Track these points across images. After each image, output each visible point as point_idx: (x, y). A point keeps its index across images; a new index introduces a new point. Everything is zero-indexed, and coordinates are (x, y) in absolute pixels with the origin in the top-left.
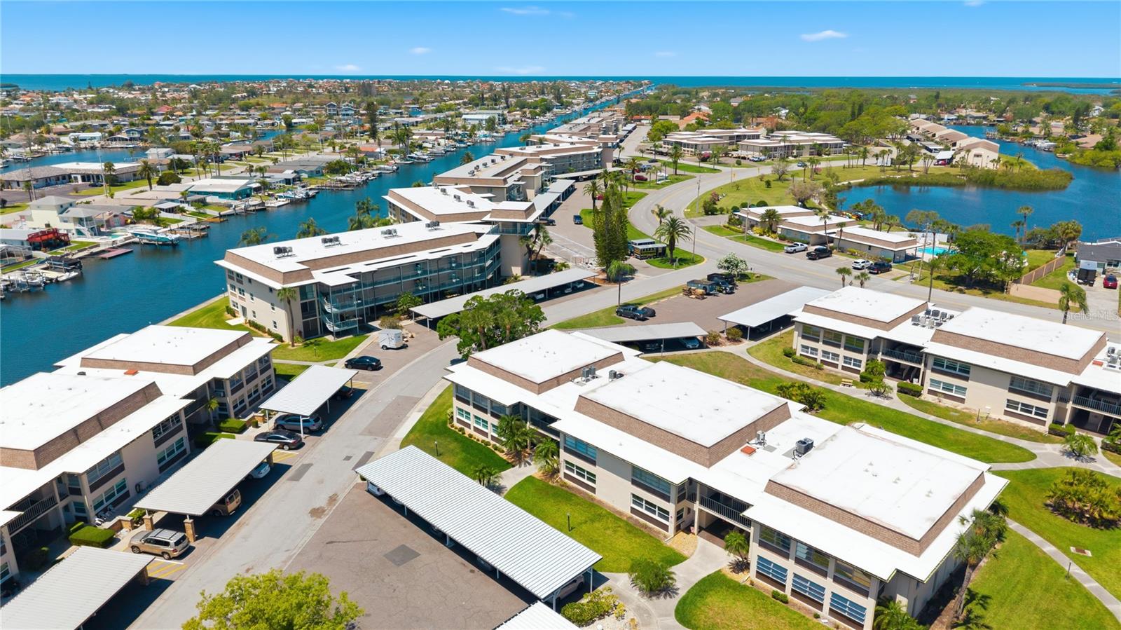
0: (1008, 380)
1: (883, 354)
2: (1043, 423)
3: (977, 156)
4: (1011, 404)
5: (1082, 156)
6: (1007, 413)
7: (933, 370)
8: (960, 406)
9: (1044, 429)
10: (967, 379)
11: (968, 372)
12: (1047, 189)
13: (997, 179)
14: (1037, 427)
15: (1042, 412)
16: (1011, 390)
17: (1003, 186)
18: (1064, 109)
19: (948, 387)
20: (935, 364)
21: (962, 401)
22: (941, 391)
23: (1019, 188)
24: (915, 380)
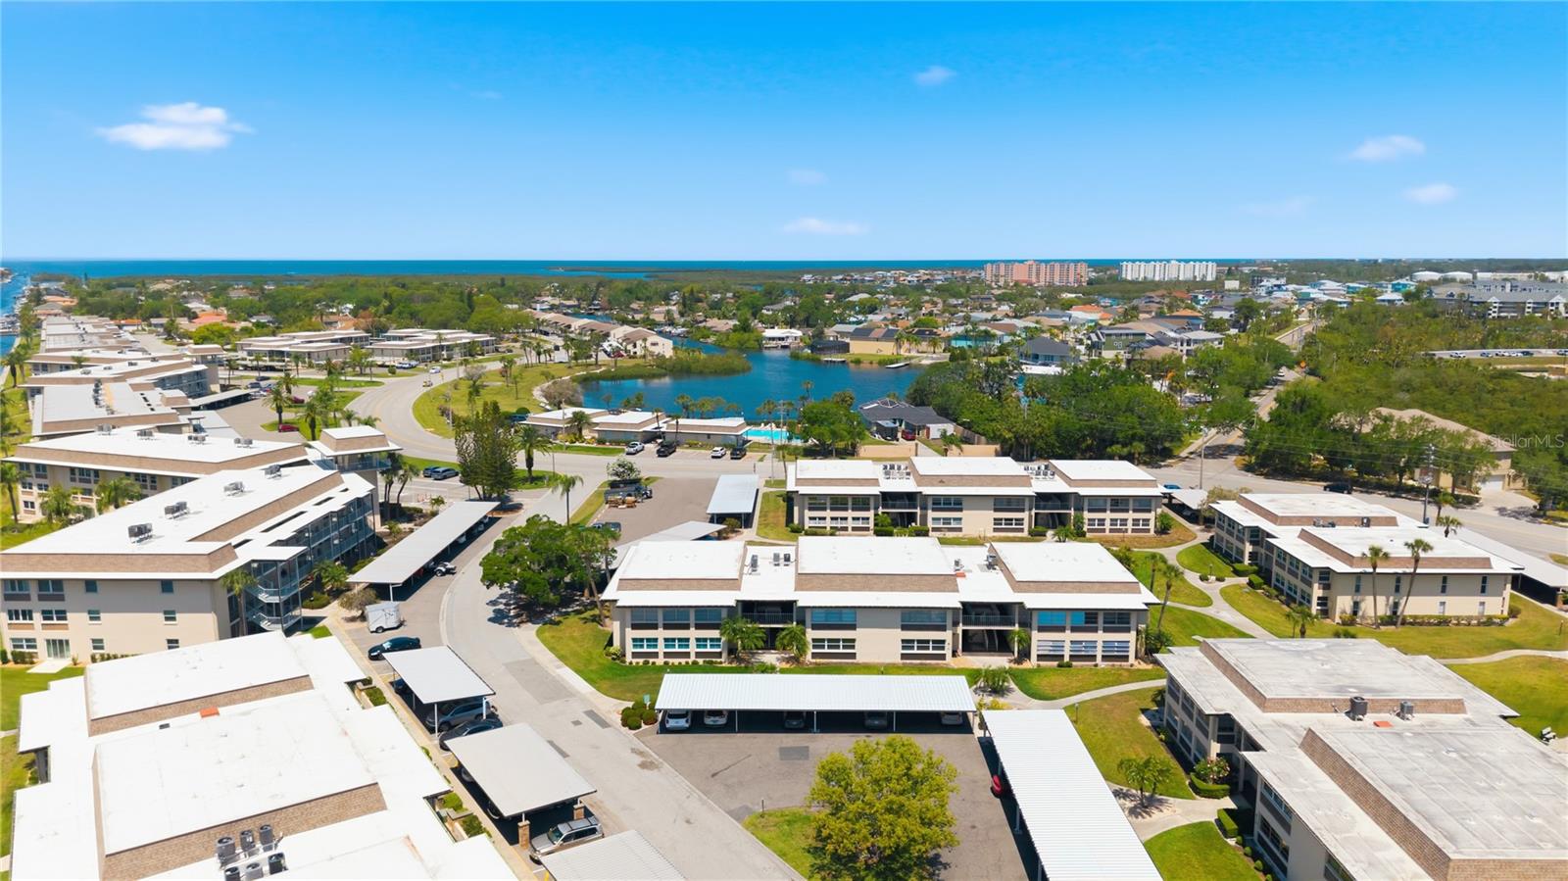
0: (991, 502)
1: (883, 508)
2: (1022, 530)
3: (654, 344)
4: (997, 521)
5: (728, 339)
6: (995, 530)
7: (934, 510)
8: (960, 534)
9: (1025, 534)
10: (961, 510)
11: (961, 504)
12: (738, 372)
13: (693, 366)
14: (1019, 535)
15: (1020, 521)
16: (996, 510)
17: (701, 373)
18: (648, 294)
19: (947, 521)
20: (934, 504)
21: (960, 530)
22: (941, 526)
23: (715, 373)
24: (913, 524)
